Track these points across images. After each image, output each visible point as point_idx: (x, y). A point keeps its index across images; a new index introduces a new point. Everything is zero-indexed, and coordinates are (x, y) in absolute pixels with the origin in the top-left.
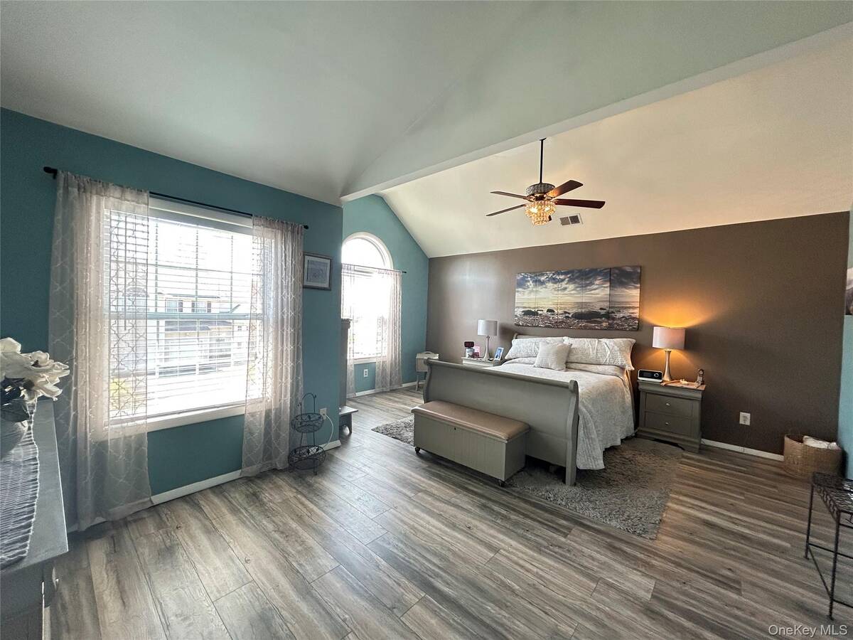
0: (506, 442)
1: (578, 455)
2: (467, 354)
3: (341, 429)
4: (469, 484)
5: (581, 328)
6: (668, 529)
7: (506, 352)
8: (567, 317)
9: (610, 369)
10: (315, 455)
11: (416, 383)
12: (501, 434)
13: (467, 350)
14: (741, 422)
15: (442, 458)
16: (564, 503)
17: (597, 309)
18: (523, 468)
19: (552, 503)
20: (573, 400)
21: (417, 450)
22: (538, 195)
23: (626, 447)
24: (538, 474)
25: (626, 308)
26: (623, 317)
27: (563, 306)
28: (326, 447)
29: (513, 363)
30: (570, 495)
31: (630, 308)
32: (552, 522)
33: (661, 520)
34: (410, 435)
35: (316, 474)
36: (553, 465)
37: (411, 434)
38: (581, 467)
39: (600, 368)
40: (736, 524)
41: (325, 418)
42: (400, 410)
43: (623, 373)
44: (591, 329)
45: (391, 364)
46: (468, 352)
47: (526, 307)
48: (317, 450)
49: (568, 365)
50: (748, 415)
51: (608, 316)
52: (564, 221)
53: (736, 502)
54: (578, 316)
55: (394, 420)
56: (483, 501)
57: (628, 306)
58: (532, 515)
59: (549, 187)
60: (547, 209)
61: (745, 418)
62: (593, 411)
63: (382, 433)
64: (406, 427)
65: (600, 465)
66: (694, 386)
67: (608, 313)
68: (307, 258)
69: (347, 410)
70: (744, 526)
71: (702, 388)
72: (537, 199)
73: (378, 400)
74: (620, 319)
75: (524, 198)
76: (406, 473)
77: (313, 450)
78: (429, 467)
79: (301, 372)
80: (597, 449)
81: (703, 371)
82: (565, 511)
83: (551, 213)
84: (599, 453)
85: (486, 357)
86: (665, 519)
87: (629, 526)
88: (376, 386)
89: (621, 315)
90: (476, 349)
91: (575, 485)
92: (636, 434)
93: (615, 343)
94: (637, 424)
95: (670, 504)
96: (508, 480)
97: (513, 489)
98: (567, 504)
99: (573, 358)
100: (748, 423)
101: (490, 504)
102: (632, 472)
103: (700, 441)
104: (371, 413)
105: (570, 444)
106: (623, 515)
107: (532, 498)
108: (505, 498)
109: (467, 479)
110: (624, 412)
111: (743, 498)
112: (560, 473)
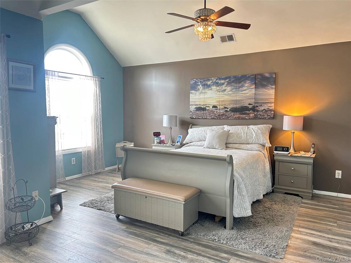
0: (184, 203)
1: (234, 208)
2: (156, 141)
3: (53, 207)
4: (158, 237)
5: (236, 119)
6: (292, 250)
7: (184, 138)
8: (227, 111)
9: (255, 146)
10: (29, 229)
11: (116, 166)
12: (180, 197)
13: (156, 138)
14: (337, 177)
15: (137, 221)
16: (225, 242)
17: (246, 105)
18: (197, 221)
19: (217, 244)
20: (230, 168)
21: (118, 217)
22: (203, 17)
23: (267, 200)
24: (207, 224)
25: (266, 103)
26: (264, 110)
27: (223, 103)
28: (39, 222)
29: (189, 146)
30: (229, 236)
31: (268, 103)
32: (217, 256)
33: (287, 245)
34: (111, 206)
35: (31, 245)
36: (218, 217)
37: (113, 205)
38: (236, 216)
39: (249, 146)
40: (331, 241)
41: (37, 199)
42: (103, 188)
43: (264, 149)
44: (243, 119)
45: (95, 152)
46: (156, 140)
47: (198, 105)
48: (32, 225)
49: (227, 146)
50: (340, 172)
51: (254, 109)
52: (223, 39)
53: (333, 228)
54: (234, 110)
55: (98, 196)
56: (168, 248)
57: (267, 101)
58: (203, 254)
59: (211, 11)
60: (210, 28)
61: (338, 174)
62: (244, 176)
63: (89, 207)
64: (108, 200)
65: (248, 213)
66: (309, 155)
67: (254, 107)
68: (11, 64)
69: (58, 191)
70: (336, 242)
71: (314, 156)
72: (203, 20)
73: (84, 181)
74: (262, 111)
75: (193, 19)
76: (109, 235)
77: (28, 226)
78: (127, 228)
79: (12, 162)
80: (247, 202)
81: (314, 144)
82: (226, 247)
83: (213, 32)
84: (248, 205)
85: (170, 143)
86: (290, 244)
87: (267, 252)
88: (83, 171)
89: (263, 108)
90: (162, 137)
91: (233, 229)
92: (273, 190)
93: (259, 129)
94: (273, 184)
95: (293, 234)
96: (186, 231)
97: (190, 236)
98: (227, 242)
99: (230, 140)
100: (340, 177)
101: (173, 249)
102: (270, 216)
103: (313, 191)
104: (79, 192)
105: (228, 200)
106: (263, 245)
107: (203, 242)
108: (184, 244)
109: (156, 234)
110: (265, 176)
111: (336, 225)
112: (222, 221)
